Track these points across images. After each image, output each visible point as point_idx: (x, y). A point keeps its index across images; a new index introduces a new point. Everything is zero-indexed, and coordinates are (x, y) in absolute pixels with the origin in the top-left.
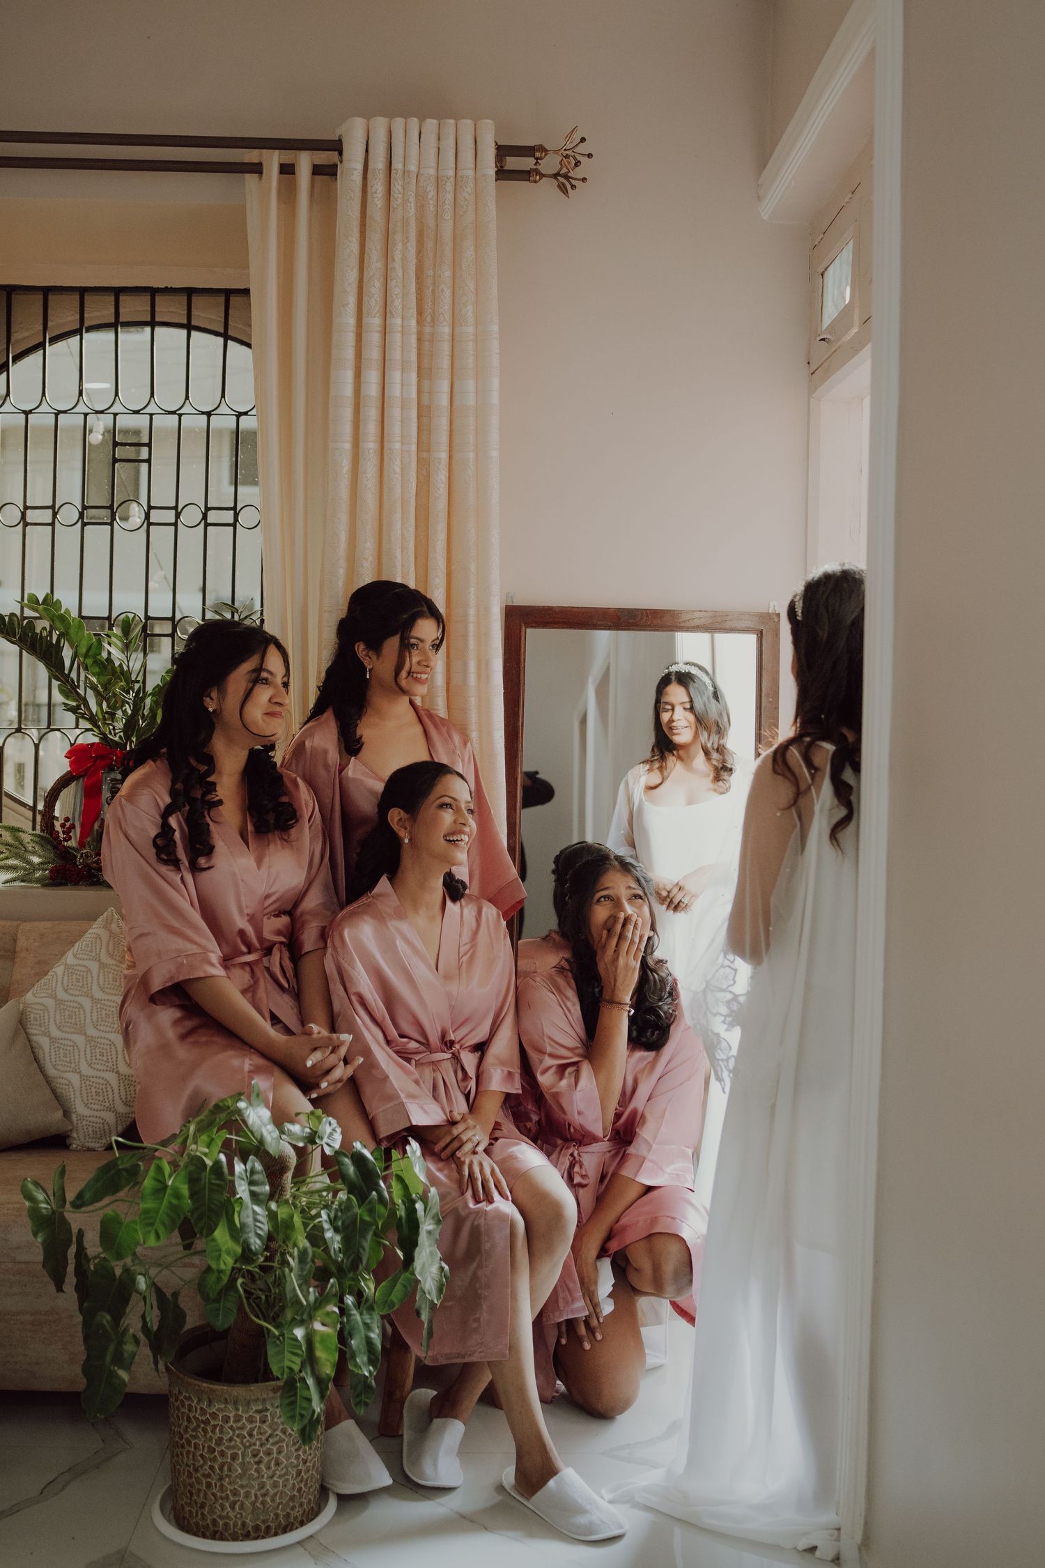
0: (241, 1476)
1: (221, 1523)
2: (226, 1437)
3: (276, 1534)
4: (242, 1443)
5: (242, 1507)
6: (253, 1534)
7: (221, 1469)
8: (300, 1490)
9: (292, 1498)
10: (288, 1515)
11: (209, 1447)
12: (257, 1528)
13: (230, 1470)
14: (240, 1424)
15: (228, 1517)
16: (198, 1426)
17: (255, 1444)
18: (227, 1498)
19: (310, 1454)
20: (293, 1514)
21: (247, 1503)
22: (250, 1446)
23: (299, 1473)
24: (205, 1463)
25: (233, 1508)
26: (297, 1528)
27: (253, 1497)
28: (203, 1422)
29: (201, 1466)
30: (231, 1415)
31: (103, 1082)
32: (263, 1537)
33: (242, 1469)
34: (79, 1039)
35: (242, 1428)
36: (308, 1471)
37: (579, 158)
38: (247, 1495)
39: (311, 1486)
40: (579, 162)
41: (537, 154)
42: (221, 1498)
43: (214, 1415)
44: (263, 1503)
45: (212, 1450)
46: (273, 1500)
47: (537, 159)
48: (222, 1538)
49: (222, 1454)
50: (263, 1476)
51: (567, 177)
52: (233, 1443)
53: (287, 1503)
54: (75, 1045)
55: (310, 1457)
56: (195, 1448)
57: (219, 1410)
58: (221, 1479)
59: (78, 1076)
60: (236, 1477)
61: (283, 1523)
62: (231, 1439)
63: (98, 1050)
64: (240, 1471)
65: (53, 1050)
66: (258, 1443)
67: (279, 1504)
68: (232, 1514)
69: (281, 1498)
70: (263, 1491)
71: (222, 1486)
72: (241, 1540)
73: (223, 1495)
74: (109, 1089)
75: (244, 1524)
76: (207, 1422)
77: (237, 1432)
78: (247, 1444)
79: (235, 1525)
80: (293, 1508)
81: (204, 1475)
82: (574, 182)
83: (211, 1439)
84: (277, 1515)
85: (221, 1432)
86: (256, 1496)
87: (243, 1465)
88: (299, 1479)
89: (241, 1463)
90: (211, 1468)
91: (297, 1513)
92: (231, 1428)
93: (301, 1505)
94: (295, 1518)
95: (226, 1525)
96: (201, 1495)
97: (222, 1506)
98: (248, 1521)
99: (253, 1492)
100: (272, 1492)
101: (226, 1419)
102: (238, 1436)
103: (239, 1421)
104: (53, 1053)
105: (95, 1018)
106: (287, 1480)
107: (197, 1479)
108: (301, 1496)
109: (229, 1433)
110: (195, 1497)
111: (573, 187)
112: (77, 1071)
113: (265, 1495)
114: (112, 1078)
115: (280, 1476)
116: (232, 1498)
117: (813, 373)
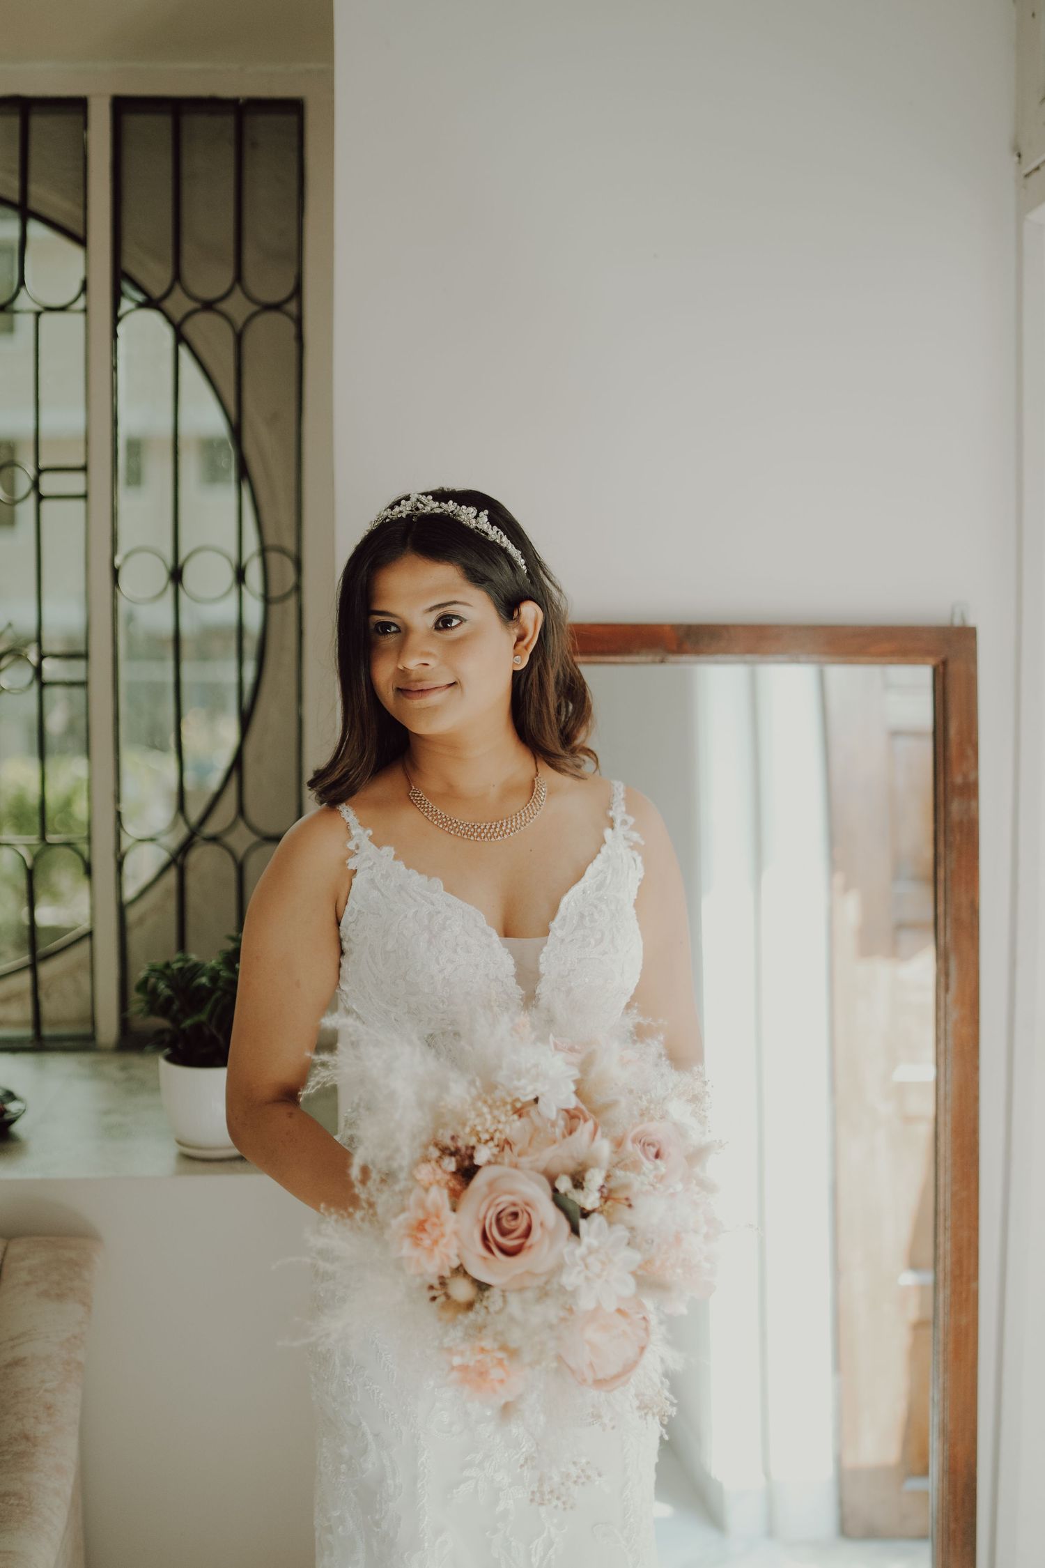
117: (1027, 176)
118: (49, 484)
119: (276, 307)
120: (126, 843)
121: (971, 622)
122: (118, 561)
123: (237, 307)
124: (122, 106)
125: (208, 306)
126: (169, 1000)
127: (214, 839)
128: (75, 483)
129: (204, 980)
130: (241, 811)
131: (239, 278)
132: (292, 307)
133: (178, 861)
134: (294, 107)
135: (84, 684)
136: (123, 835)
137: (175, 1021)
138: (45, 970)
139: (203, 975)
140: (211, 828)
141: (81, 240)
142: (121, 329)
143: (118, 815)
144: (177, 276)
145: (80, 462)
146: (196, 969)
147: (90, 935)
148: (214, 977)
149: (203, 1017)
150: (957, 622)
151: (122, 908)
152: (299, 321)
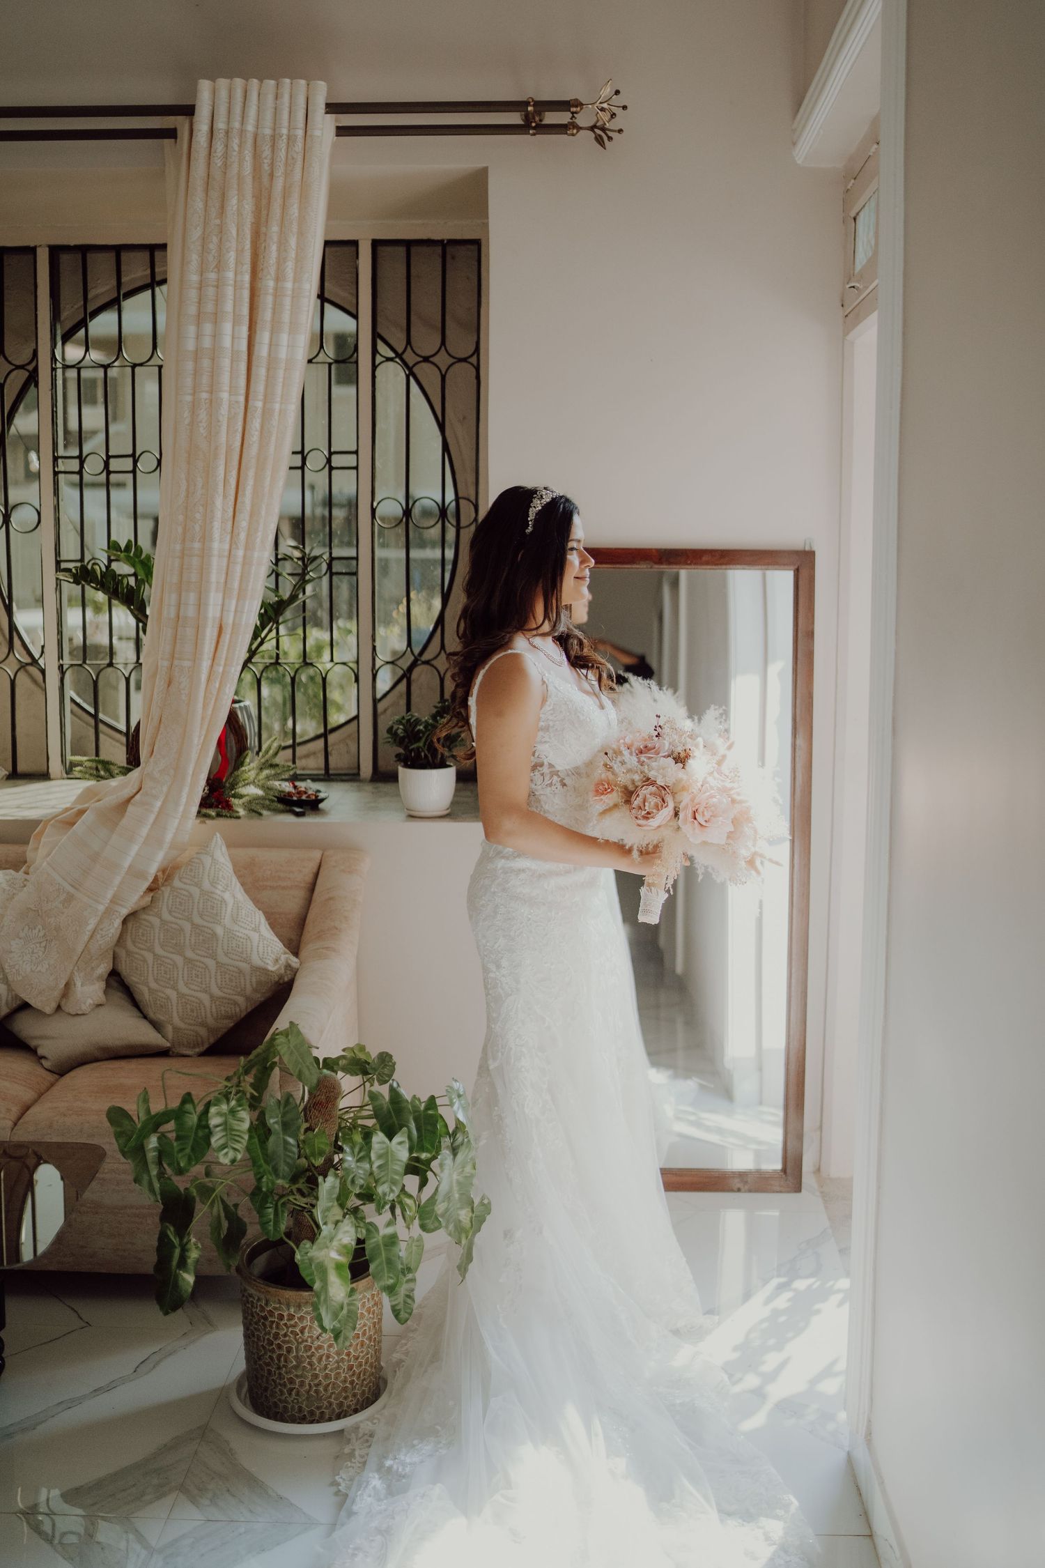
0: (296, 1367)
1: (281, 1405)
2: (282, 1333)
3: (330, 1420)
4: (295, 1338)
5: (298, 1394)
6: (309, 1418)
7: (279, 1360)
8: (352, 1382)
9: (345, 1389)
10: (341, 1404)
11: (268, 1339)
12: (312, 1413)
13: (286, 1361)
14: (292, 1322)
15: (286, 1401)
16: (259, 1321)
17: (307, 1341)
18: (285, 1385)
19: (362, 1352)
20: (346, 1403)
21: (302, 1391)
22: (303, 1341)
23: (350, 1368)
24: (265, 1353)
25: (290, 1394)
26: (351, 1415)
27: (307, 1387)
28: (263, 1317)
29: (263, 1355)
30: (285, 1314)
31: (197, 1000)
32: (318, 1422)
33: (296, 1361)
34: (179, 960)
35: (294, 1326)
36: (361, 1365)
37: (614, 110)
38: (302, 1384)
39: (364, 1379)
40: (614, 114)
41: (573, 109)
42: (280, 1384)
43: (270, 1312)
44: (317, 1392)
45: (271, 1343)
46: (326, 1390)
47: (573, 113)
48: (283, 1420)
49: (279, 1347)
50: (315, 1369)
51: (603, 129)
52: (287, 1338)
53: (340, 1393)
54: (175, 965)
55: (361, 1354)
56: (258, 1339)
57: (275, 1308)
58: (279, 1368)
59: (176, 993)
60: (292, 1367)
61: (337, 1411)
62: (285, 1335)
63: (194, 972)
64: (294, 1363)
65: (155, 966)
66: (309, 1340)
67: (332, 1393)
68: (290, 1400)
69: (333, 1388)
70: (316, 1382)
71: (280, 1374)
72: (299, 1423)
73: (282, 1382)
74: (202, 1006)
75: (300, 1409)
76: (265, 1318)
77: (290, 1329)
78: (300, 1340)
79: (293, 1408)
80: (346, 1398)
81: (265, 1363)
82: (610, 134)
83: (269, 1334)
84: (331, 1404)
85: (277, 1327)
86: (310, 1385)
87: (297, 1357)
88: (351, 1373)
89: (295, 1356)
90: (271, 1357)
91: (351, 1402)
92: (285, 1324)
93: (354, 1395)
94: (349, 1406)
95: (285, 1407)
96: (264, 1380)
97: (281, 1391)
98: (303, 1406)
99: (307, 1382)
100: (324, 1383)
101: (281, 1317)
102: (292, 1332)
103: (292, 1320)
104: (155, 969)
105: (193, 941)
106: (339, 1373)
107: (260, 1365)
108: (354, 1388)
109: (283, 1329)
110: (260, 1381)
111: (610, 138)
112: (174, 988)
113: (317, 1385)
114: (205, 998)
115: (331, 1370)
116: (289, 1386)
117: (846, 316)
118: (337, 461)
119: (465, 360)
120: (377, 665)
121: (813, 549)
122: (375, 504)
123: (442, 360)
124: (376, 244)
125: (426, 359)
126: (403, 738)
127: (427, 662)
128: (350, 460)
129: (421, 727)
130: (443, 647)
131: (443, 343)
132: (474, 360)
133: (407, 675)
134: (477, 243)
135: (355, 574)
136: (377, 659)
137: (406, 748)
138: (332, 738)
139: (420, 725)
140: (426, 657)
141: (355, 317)
142: (377, 373)
143: (374, 648)
144: (409, 342)
145: (354, 449)
146: (418, 722)
147: (357, 717)
148: (427, 725)
149: (421, 744)
150: (807, 549)
151: (375, 702)
152: (478, 369)
